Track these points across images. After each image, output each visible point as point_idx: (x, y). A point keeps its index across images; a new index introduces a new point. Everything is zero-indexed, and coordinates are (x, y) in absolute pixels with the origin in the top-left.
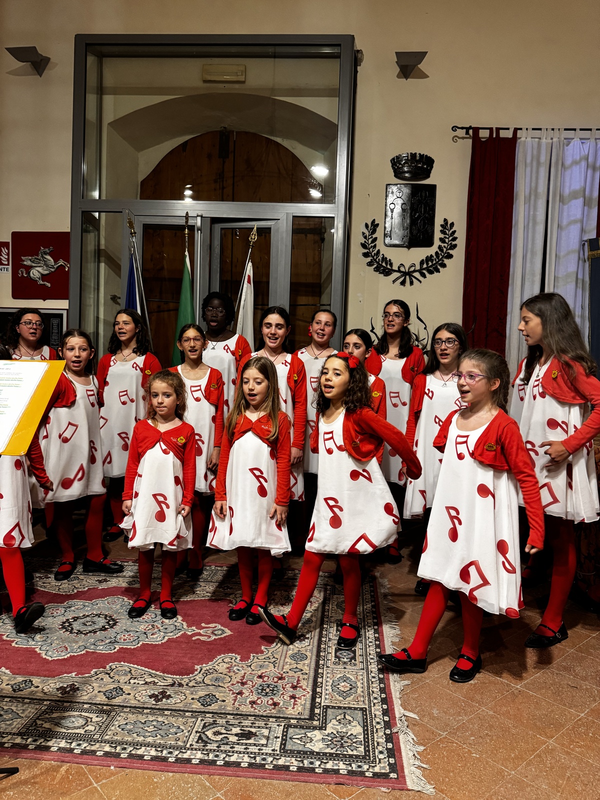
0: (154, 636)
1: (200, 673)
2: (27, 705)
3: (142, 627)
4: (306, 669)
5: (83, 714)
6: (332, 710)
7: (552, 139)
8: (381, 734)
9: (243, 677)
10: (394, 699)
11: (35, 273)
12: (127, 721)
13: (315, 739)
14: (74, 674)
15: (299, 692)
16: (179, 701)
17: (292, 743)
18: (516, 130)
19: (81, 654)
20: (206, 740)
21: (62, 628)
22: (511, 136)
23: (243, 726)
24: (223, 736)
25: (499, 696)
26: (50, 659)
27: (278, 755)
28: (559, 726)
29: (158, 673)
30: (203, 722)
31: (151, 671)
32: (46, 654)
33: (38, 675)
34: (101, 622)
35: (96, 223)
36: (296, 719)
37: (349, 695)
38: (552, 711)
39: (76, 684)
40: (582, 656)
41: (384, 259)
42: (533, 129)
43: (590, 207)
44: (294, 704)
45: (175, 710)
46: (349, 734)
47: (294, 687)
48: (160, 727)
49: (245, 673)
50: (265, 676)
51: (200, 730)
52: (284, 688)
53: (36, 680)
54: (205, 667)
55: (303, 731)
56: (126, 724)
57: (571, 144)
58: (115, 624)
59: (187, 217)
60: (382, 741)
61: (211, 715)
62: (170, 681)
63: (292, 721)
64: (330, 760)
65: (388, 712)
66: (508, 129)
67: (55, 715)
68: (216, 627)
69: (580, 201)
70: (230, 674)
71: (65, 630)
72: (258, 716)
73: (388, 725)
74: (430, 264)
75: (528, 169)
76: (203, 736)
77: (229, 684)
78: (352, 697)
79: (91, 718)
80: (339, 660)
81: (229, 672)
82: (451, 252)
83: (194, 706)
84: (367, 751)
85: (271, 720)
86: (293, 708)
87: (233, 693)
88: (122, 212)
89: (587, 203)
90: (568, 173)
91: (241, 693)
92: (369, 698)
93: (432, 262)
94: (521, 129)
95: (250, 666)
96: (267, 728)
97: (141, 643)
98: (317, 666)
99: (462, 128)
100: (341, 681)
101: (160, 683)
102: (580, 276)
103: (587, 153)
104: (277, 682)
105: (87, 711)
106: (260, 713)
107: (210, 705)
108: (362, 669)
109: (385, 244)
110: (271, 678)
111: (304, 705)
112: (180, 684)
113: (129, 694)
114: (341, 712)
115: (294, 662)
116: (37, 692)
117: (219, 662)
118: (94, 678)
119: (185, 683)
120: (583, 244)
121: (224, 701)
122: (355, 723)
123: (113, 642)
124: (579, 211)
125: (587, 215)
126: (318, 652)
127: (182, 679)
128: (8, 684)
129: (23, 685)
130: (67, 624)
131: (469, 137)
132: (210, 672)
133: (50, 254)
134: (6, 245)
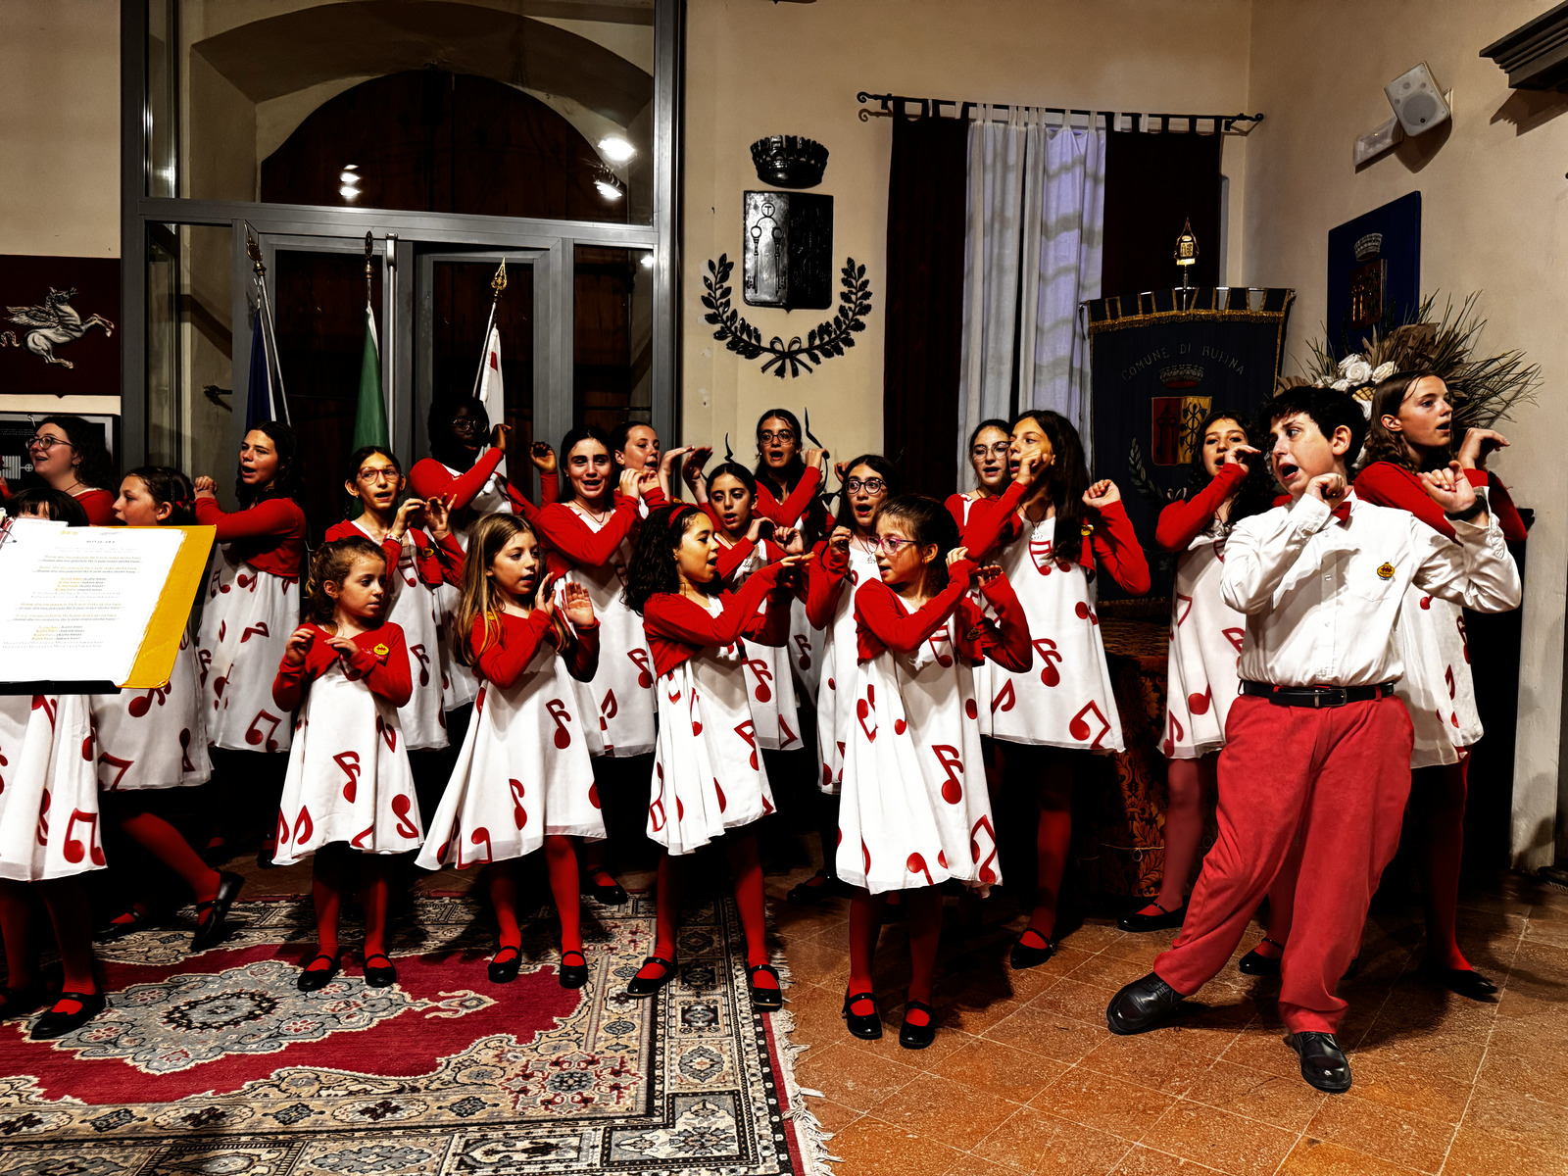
0: (353, 1020)
1: (447, 1067)
2: (130, 1149)
3: (327, 1007)
4: (634, 1044)
5: (242, 1151)
6: (684, 1099)
7: (1026, 124)
8: (765, 1122)
9: (526, 1066)
10: (784, 1072)
11: (39, 340)
12: (326, 1153)
13: (657, 1142)
14: (210, 1093)
15: (624, 1080)
16: (416, 1113)
17: (620, 1152)
18: (966, 106)
19: (217, 1061)
20: (473, 1163)
21: (168, 1022)
22: (958, 116)
23: (534, 1138)
24: (502, 1155)
25: (950, 1053)
26: (158, 1073)
27: (598, 1170)
28: (1040, 1083)
29: (369, 1076)
30: (464, 1140)
31: (357, 1074)
32: (147, 1067)
33: (138, 1100)
34: (246, 1005)
35: (172, 245)
36: (623, 1117)
37: (708, 1076)
38: (1030, 1065)
39: (217, 1107)
40: (1078, 985)
41: (745, 327)
42: (995, 106)
43: (1090, 243)
44: (619, 1097)
45: (411, 1128)
46: (713, 1128)
47: (616, 1073)
48: (389, 1155)
49: (528, 1061)
50: (564, 1062)
51: (459, 1151)
52: (598, 1077)
53: (138, 1110)
54: (455, 1058)
55: (637, 1133)
56: (326, 1157)
57: (1059, 136)
58: (273, 1005)
59: (369, 239)
60: (767, 1132)
61: (476, 1128)
62: (394, 1085)
63: (617, 1121)
64: (685, 1167)
65: (777, 1091)
66: (953, 103)
67: (187, 1159)
68: (465, 995)
69: (1075, 234)
70: (502, 1065)
71: (174, 1025)
72: (559, 1120)
73: (774, 1110)
74: (826, 338)
75: (989, 176)
76: (466, 1159)
77: (502, 1080)
78: (715, 1077)
79: (259, 1156)
80: (690, 1026)
81: (500, 1061)
82: (861, 318)
83: (442, 1118)
84: (743, 1148)
85: (581, 1123)
86: (618, 1103)
87: (511, 1092)
88: (231, 226)
89: (1085, 238)
90: (1054, 186)
91: (524, 1091)
92: (743, 1076)
93: (830, 336)
94: (975, 105)
95: (536, 1049)
96: (575, 1135)
97: (329, 1033)
98: (653, 1037)
99: (876, 97)
100: (695, 1056)
101: (376, 1091)
102: (1077, 365)
103: (1083, 151)
104: (586, 1068)
105: (247, 1145)
106: (561, 1116)
107: (471, 1114)
108: (730, 1035)
109: (747, 302)
110: (575, 1063)
111: (635, 1096)
112: (413, 1088)
113: (321, 1113)
114: (697, 1099)
115: (612, 1036)
116: (144, 1127)
117: (480, 1048)
118: (249, 1096)
119: (422, 1086)
120: (1080, 309)
121: (496, 1105)
122: (721, 1114)
123: (275, 1036)
124: (1073, 252)
125: (1085, 259)
126: (655, 1017)
127: (416, 1081)
128: (83, 1121)
129: (113, 1120)
130: (177, 1015)
131: (888, 113)
132: (465, 1065)
133: (70, 302)
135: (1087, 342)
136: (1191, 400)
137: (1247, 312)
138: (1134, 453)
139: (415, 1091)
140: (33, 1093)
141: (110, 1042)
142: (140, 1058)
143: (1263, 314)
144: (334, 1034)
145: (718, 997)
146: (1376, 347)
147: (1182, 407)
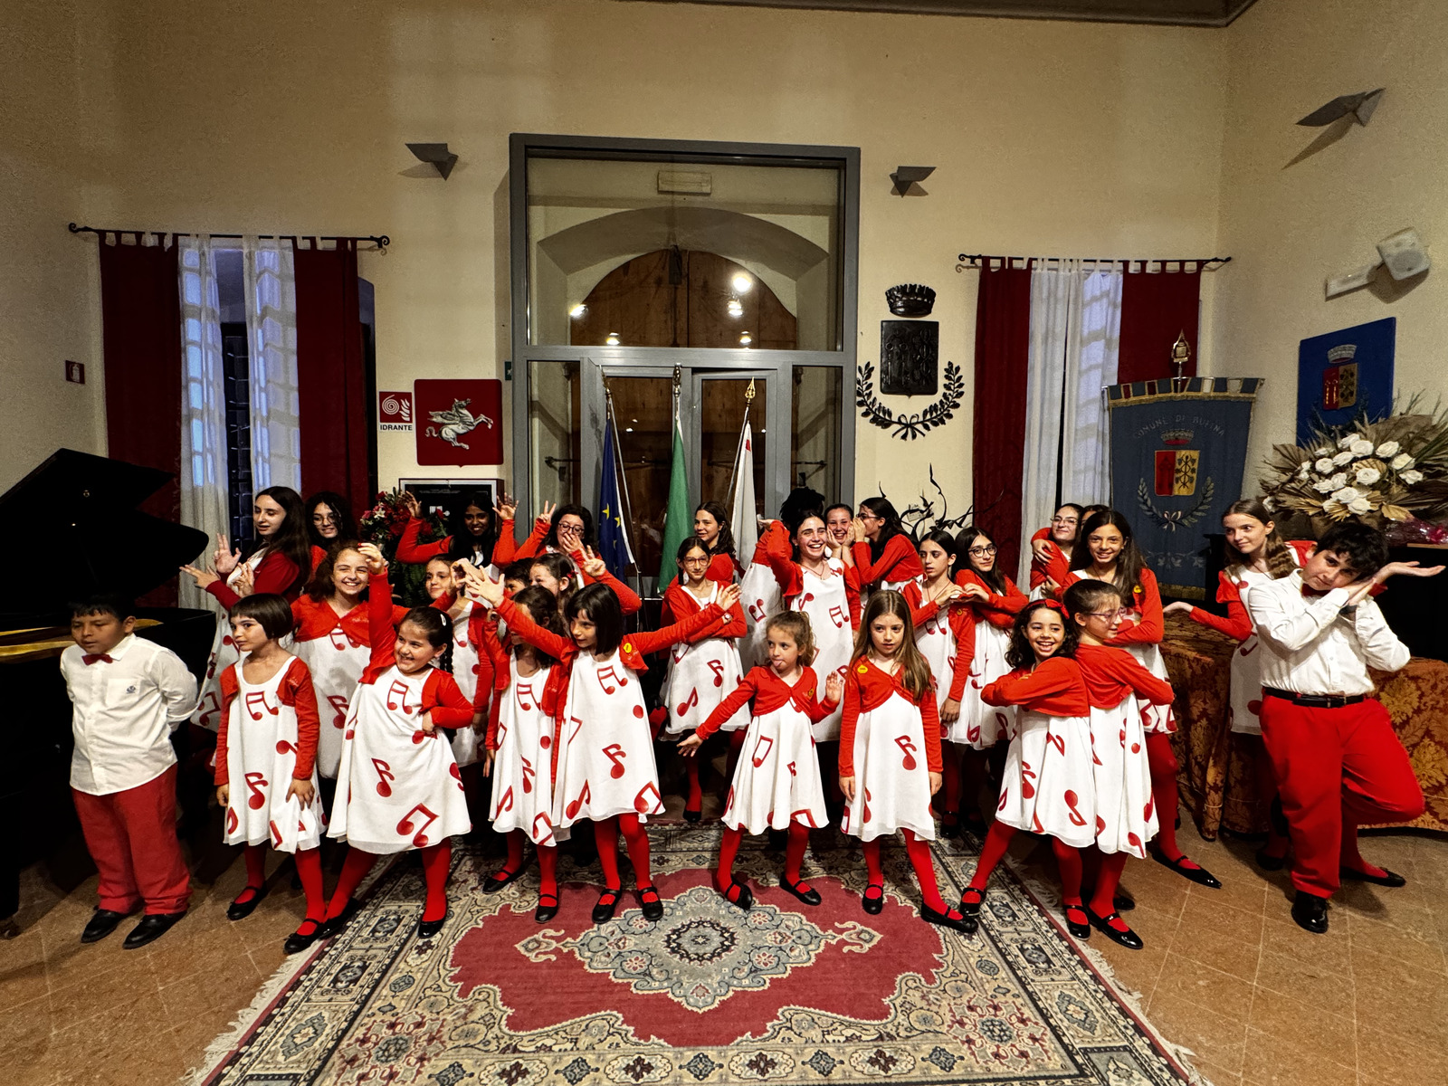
0: (796, 952)
1: (897, 1011)
3: (769, 939)
4: (1011, 988)
6: (1095, 1055)
7: (1070, 271)
9: (952, 1011)
10: (1146, 1025)
11: (448, 433)
14: (749, 1036)
15: (1034, 1030)
16: (911, 1066)
18: (1031, 260)
19: (731, 998)
21: (673, 952)
22: (1025, 267)
26: (699, 1011)
29: (847, 1018)
31: (837, 1016)
32: (687, 1003)
33: (704, 1043)
34: (714, 935)
36: (1067, 1077)
37: (1093, 1027)
39: (763, 1053)
41: (882, 408)
42: (1050, 260)
43: (1111, 348)
44: (1045, 1051)
47: (1022, 1021)
49: (949, 1005)
50: (975, 1006)
52: (1012, 1025)
53: (711, 1054)
54: (895, 1000)
57: (1090, 277)
58: (732, 936)
59: (677, 371)
63: (1065, 1082)
65: (1156, 1049)
66: (1022, 259)
68: (856, 927)
69: (1103, 341)
71: (678, 956)
73: (1173, 1072)
74: (934, 415)
75: (1045, 306)
77: (946, 1027)
78: (1098, 1029)
80: (1036, 967)
81: (930, 1005)
82: (957, 400)
83: (934, 1072)
86: (1049, 1058)
87: (963, 1042)
88: (578, 362)
89: (1108, 344)
90: (1088, 311)
91: (971, 1041)
92: (1119, 1028)
93: (936, 412)
94: (1036, 259)
95: (945, 991)
97: (789, 967)
98: (1020, 980)
99: (970, 257)
100: (1066, 1003)
101: (864, 1038)
103: (1106, 287)
104: (997, 1015)
106: (1019, 1073)
107: (951, 1068)
108: (1073, 979)
109: (883, 391)
110: (984, 1009)
111: (1056, 1050)
112: (888, 1034)
113: (842, 1062)
114: (1105, 1056)
115: (989, 977)
116: (727, 1075)
117: (904, 988)
118: (779, 1040)
119: (893, 1033)
120: (1103, 392)
121: (962, 1058)
122: (1136, 1075)
123: (755, 971)
124: (1101, 354)
125: (1107, 358)
126: (1004, 956)
127: (885, 1026)
128: (681, 1067)
129: (701, 1066)
130: (674, 945)
131: (976, 267)
132: (908, 1008)
133: (467, 408)
134: (407, 396)
135: (1107, 413)
136: (1182, 454)
137: (1227, 394)
138: (1142, 488)
139: (892, 1038)
140: (627, 1031)
141: (646, 974)
142: (677, 993)
143: (1241, 395)
144: (793, 969)
145: (1033, 935)
146: (1369, 429)
147: (1178, 457)
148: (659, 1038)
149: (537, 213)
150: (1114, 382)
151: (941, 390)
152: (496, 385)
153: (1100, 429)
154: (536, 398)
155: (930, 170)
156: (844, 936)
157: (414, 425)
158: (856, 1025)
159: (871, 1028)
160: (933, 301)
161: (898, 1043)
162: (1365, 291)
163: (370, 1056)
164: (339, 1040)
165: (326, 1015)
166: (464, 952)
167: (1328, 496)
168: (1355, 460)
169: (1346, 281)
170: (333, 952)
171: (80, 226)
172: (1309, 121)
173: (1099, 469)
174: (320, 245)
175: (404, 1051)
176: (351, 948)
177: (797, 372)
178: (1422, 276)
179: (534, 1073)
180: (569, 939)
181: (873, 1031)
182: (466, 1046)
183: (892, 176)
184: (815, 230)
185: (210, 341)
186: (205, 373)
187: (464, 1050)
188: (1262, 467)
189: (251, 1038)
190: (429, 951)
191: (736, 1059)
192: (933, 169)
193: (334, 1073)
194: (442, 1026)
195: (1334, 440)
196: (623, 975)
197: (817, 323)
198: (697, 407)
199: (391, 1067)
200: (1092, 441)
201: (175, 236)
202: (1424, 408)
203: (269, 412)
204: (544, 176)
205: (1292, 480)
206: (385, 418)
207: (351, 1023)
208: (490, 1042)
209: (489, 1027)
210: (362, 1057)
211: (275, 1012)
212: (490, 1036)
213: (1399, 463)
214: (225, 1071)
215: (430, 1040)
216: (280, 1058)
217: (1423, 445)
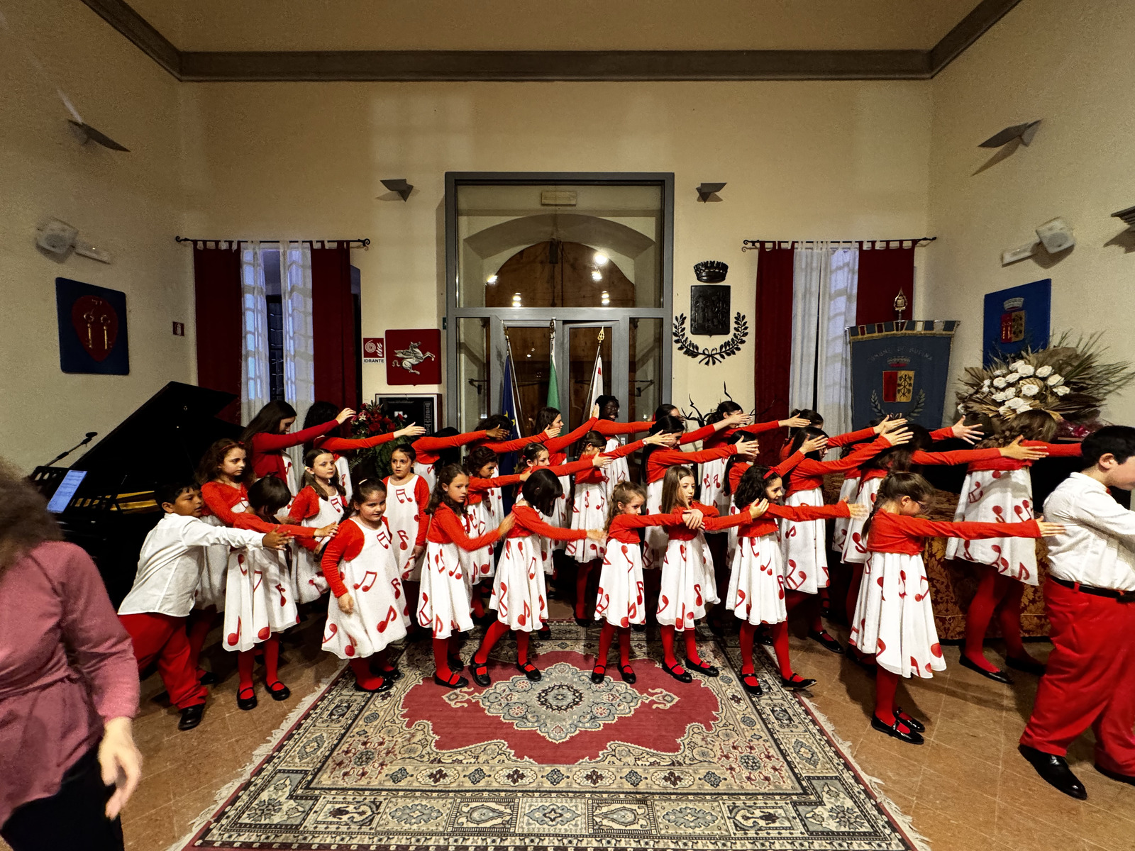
0: (622, 707)
1: (685, 747)
2: (574, 800)
3: (605, 698)
4: (763, 735)
5: (625, 805)
6: (815, 781)
7: (821, 249)
8: (870, 805)
9: (722, 749)
10: (852, 763)
11: (407, 364)
12: (666, 811)
13: (824, 817)
14: (587, 759)
15: (775, 762)
16: (691, 783)
17: (811, 824)
18: (793, 243)
19: (578, 734)
20: (742, 826)
21: (542, 705)
22: (789, 248)
23: (760, 808)
24: (752, 820)
26: (557, 742)
27: (809, 838)
29: (652, 751)
30: (726, 806)
31: (645, 749)
32: (549, 737)
33: (558, 762)
34: (569, 694)
36: (794, 794)
37: (815, 763)
39: (595, 769)
41: (692, 344)
42: (807, 242)
43: (851, 301)
44: (782, 777)
45: (695, 794)
46: (846, 808)
47: (768, 758)
48: (697, 815)
49: (720, 745)
50: (738, 746)
51: (729, 815)
52: (761, 759)
53: (562, 769)
54: (685, 740)
55: (809, 809)
56: (667, 814)
57: (836, 254)
58: (581, 695)
60: (876, 813)
61: (726, 797)
64: (852, 840)
65: (857, 779)
66: (787, 242)
67: (605, 809)
68: (662, 692)
69: (843, 299)
71: (545, 706)
72: (763, 794)
73: (868, 795)
74: (728, 348)
75: (804, 274)
76: (736, 822)
77: (717, 759)
78: (819, 764)
79: (636, 810)
80: (782, 722)
81: (707, 744)
82: (744, 338)
83: (706, 788)
84: (872, 826)
85: (776, 797)
86: (784, 782)
87: (727, 769)
88: (489, 318)
89: (849, 299)
90: (833, 277)
91: (732, 768)
92: (833, 765)
94: (797, 242)
95: (718, 736)
96: (779, 808)
97: (616, 717)
98: (769, 730)
99: (751, 242)
100: (799, 746)
103: (847, 260)
104: (751, 752)
105: (625, 801)
106: (762, 790)
107: (718, 785)
108: (806, 731)
109: (692, 333)
110: (744, 748)
111: (789, 777)
112: (678, 762)
113: (646, 778)
114: (822, 782)
115: (749, 728)
116: (571, 783)
117: (691, 733)
118: (606, 762)
119: (681, 761)
120: (846, 331)
121: (726, 779)
122: (842, 795)
123: (594, 718)
124: (844, 306)
125: (848, 308)
126: (760, 714)
127: (676, 756)
128: (542, 777)
129: (555, 777)
130: (543, 700)
131: (756, 248)
132: (692, 746)
133: (419, 348)
134: (380, 340)
135: (849, 346)
136: (902, 373)
137: (934, 332)
138: (874, 397)
139: (680, 764)
140: (510, 753)
141: (524, 717)
142: (543, 730)
143: (944, 333)
144: (619, 718)
145: (781, 701)
146: (1031, 357)
147: (899, 376)
148: (530, 757)
149: (463, 221)
150: (854, 324)
151: (732, 331)
152: (437, 332)
153: (844, 356)
154: (462, 341)
155: (723, 185)
156: (654, 698)
157: (385, 359)
158: (657, 755)
159: (667, 757)
160: (726, 272)
161: (684, 768)
162: (1030, 261)
163: (350, 761)
164: (332, 751)
165: (325, 735)
166: (410, 700)
167: (1002, 403)
168: (1021, 378)
169: (1015, 254)
170: (330, 697)
171: (181, 238)
172: (988, 144)
173: (843, 383)
174: (327, 246)
175: (371, 759)
176: (341, 694)
177: (634, 322)
178: (1069, 250)
179: (451, 776)
180: (476, 694)
181: (668, 760)
182: (409, 758)
183: (697, 189)
184: (646, 227)
185: (259, 308)
186: (256, 329)
187: (408, 760)
188: (958, 383)
189: (280, 747)
190: (389, 698)
191: (578, 773)
192: (724, 184)
193: (329, 771)
194: (395, 745)
195: (1008, 364)
196: (509, 717)
197: (647, 289)
198: (567, 346)
199: (363, 769)
200: (838, 366)
201: (239, 243)
202: (1071, 343)
203: (295, 351)
204: (467, 197)
205: (977, 392)
206: (367, 355)
207: (340, 740)
208: (424, 756)
209: (424, 747)
210: (346, 762)
211: (294, 732)
212: (424, 753)
213: (1052, 381)
214: (264, 767)
215: (388, 753)
216: (297, 760)
217: (1069, 368)
